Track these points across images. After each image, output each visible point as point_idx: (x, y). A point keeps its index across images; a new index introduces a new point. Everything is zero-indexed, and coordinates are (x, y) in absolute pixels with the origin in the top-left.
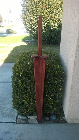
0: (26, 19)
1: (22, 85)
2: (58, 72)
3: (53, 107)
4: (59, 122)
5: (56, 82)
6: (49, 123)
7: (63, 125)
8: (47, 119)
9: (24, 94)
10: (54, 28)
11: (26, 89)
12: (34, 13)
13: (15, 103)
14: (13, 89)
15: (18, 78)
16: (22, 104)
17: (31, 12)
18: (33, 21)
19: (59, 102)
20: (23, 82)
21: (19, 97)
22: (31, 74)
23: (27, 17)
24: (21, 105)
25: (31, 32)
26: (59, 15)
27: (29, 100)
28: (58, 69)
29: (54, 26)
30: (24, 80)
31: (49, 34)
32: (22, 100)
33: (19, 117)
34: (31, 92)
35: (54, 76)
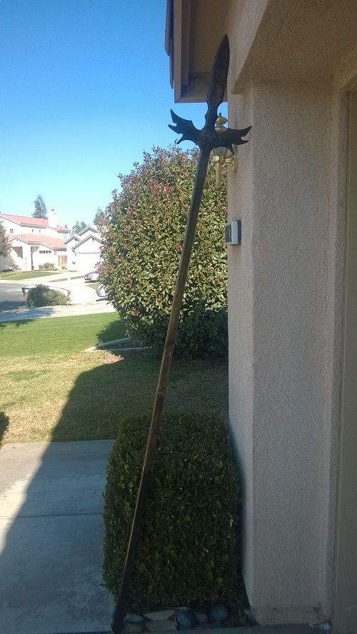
0: (115, 278)
2: (222, 477)
3: (215, 576)
5: (219, 503)
8: (202, 617)
12: (143, 261)
13: (112, 570)
14: (108, 530)
15: (123, 498)
17: (134, 256)
18: (142, 285)
22: (156, 486)
23: (119, 273)
25: (134, 320)
27: (152, 559)
28: (222, 470)
29: (213, 301)
31: (199, 326)
34: (155, 536)
35: (211, 488)
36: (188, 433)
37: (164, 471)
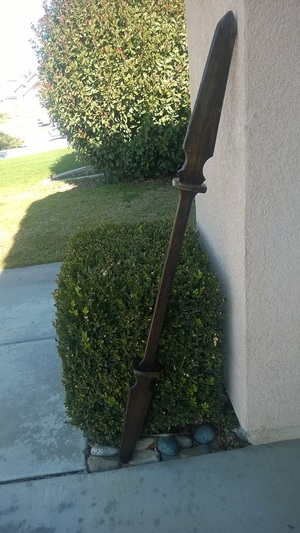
0: (57, 99)
1: (92, 346)
2: (201, 290)
3: (199, 401)
4: (224, 447)
5: (199, 321)
6: (192, 456)
7: (238, 454)
8: (186, 441)
9: (102, 372)
10: (163, 119)
11: (108, 358)
12: (84, 75)
13: (76, 406)
14: (65, 363)
15: (78, 326)
16: (99, 407)
17: (72, 71)
18: (85, 102)
19: (215, 381)
20: (94, 336)
21: (89, 385)
22: (118, 309)
23: (60, 92)
24: (95, 410)
25: (82, 143)
26: (177, 72)
27: (122, 391)
28: (200, 280)
29: (161, 113)
30: (98, 329)
31: (148, 143)
32: (98, 392)
33: (94, 450)
34: (123, 366)
35: (189, 305)
36: (151, 242)
37: (127, 288)
